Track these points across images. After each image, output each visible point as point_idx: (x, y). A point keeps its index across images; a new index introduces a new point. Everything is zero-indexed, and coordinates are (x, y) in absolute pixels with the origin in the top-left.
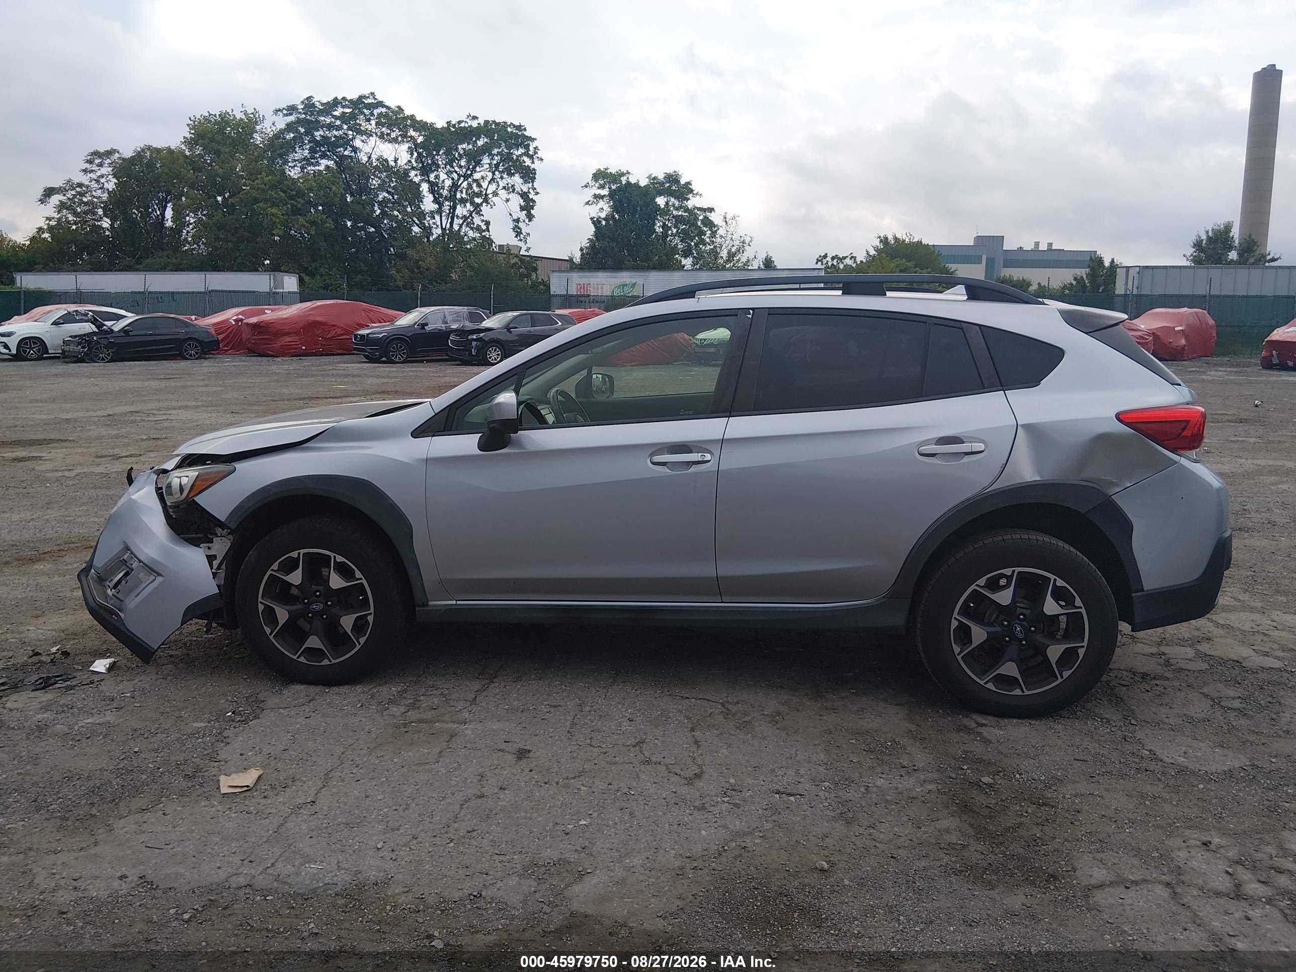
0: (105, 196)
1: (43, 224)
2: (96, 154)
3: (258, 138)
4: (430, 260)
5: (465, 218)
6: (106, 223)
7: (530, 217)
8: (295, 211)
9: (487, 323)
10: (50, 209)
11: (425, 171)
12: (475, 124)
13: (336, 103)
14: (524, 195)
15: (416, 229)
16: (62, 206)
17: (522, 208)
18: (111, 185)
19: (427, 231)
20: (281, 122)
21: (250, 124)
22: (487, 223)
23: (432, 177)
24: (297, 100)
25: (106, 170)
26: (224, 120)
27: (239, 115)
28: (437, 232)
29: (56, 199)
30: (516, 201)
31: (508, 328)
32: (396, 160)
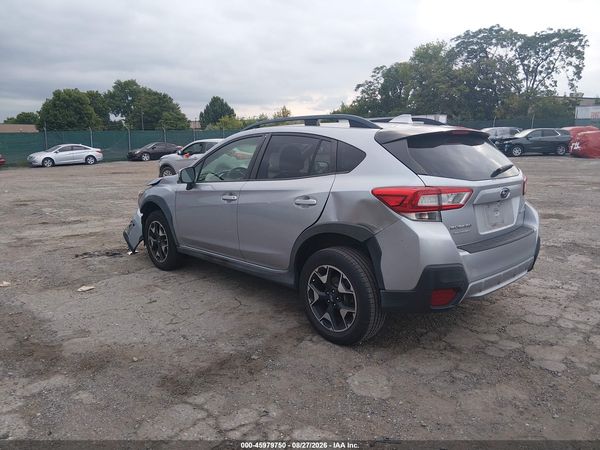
0: (380, 86)
1: (355, 99)
2: (377, 68)
3: (443, 53)
4: (515, 103)
5: (540, 81)
6: (379, 97)
7: (580, 78)
8: (453, 85)
9: (517, 136)
10: (359, 94)
11: (522, 60)
12: (552, 32)
13: (480, 31)
14: (577, 67)
15: (513, 89)
16: (363, 92)
17: (575, 74)
18: (382, 81)
19: (519, 89)
20: (454, 44)
21: (440, 47)
22: (556, 82)
23: (526, 62)
24: (461, 33)
25: (379, 75)
26: (428, 47)
27: (435, 44)
28: (523, 90)
29: (361, 89)
30: (572, 69)
31: (527, 137)
32: (506, 56)
